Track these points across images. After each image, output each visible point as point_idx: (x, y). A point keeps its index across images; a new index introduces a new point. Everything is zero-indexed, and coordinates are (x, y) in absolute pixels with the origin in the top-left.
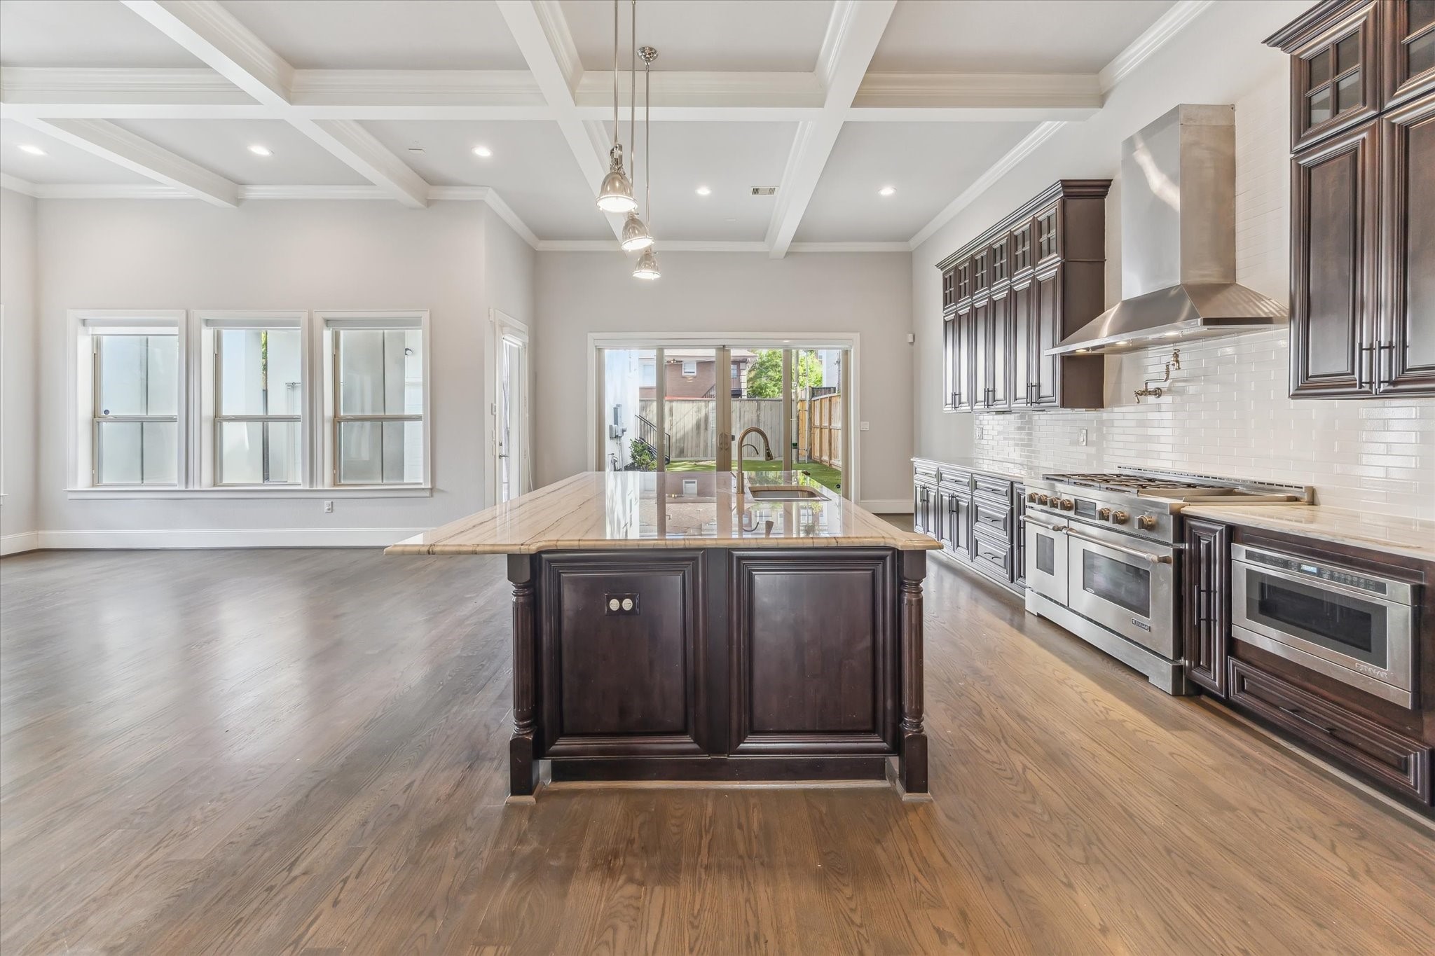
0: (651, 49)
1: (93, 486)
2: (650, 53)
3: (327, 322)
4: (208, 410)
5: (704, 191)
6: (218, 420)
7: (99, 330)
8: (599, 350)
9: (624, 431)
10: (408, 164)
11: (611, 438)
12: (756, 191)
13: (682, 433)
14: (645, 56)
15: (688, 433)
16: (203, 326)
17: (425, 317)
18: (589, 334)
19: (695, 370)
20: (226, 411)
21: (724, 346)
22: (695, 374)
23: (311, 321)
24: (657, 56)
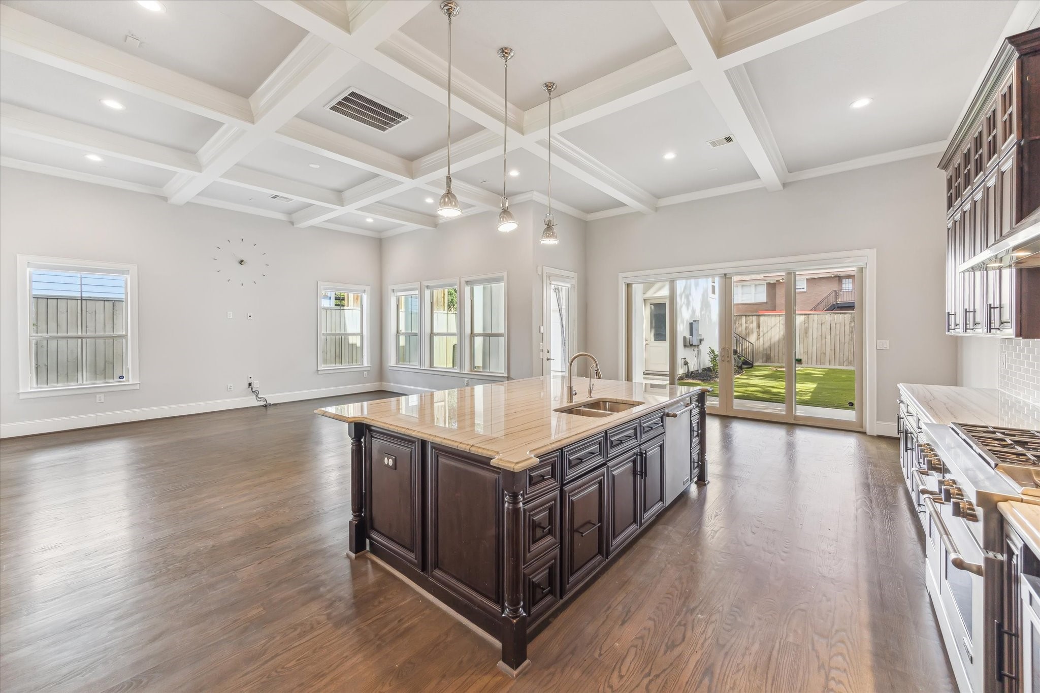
0: (550, 83)
1: (397, 364)
2: (549, 86)
3: (467, 283)
4: (428, 330)
5: (670, 156)
6: (432, 334)
7: (399, 294)
8: (629, 286)
9: (701, 341)
10: (487, 189)
11: (685, 346)
12: (729, 139)
13: (769, 344)
14: (547, 89)
15: (774, 344)
16: (426, 289)
17: (505, 275)
18: (620, 275)
19: (805, 286)
20: (435, 331)
21: (725, 274)
22: (805, 290)
23: (460, 283)
24: (556, 86)
